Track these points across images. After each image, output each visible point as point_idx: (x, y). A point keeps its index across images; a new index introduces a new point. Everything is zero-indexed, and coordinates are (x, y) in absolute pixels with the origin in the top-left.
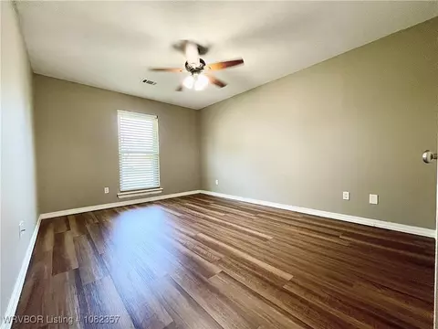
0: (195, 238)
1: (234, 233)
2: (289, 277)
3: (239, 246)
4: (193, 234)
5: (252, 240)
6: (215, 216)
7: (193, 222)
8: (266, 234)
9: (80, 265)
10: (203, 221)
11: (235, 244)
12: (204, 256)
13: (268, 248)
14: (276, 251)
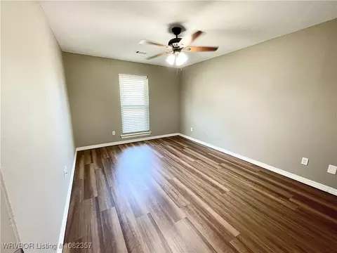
0: (171, 182)
1: (200, 181)
2: (236, 233)
3: (202, 194)
4: (170, 178)
5: (212, 190)
6: (187, 161)
7: (171, 165)
8: (225, 185)
9: (98, 193)
10: (179, 166)
11: (199, 192)
12: (175, 200)
13: (223, 200)
14: (230, 205)
